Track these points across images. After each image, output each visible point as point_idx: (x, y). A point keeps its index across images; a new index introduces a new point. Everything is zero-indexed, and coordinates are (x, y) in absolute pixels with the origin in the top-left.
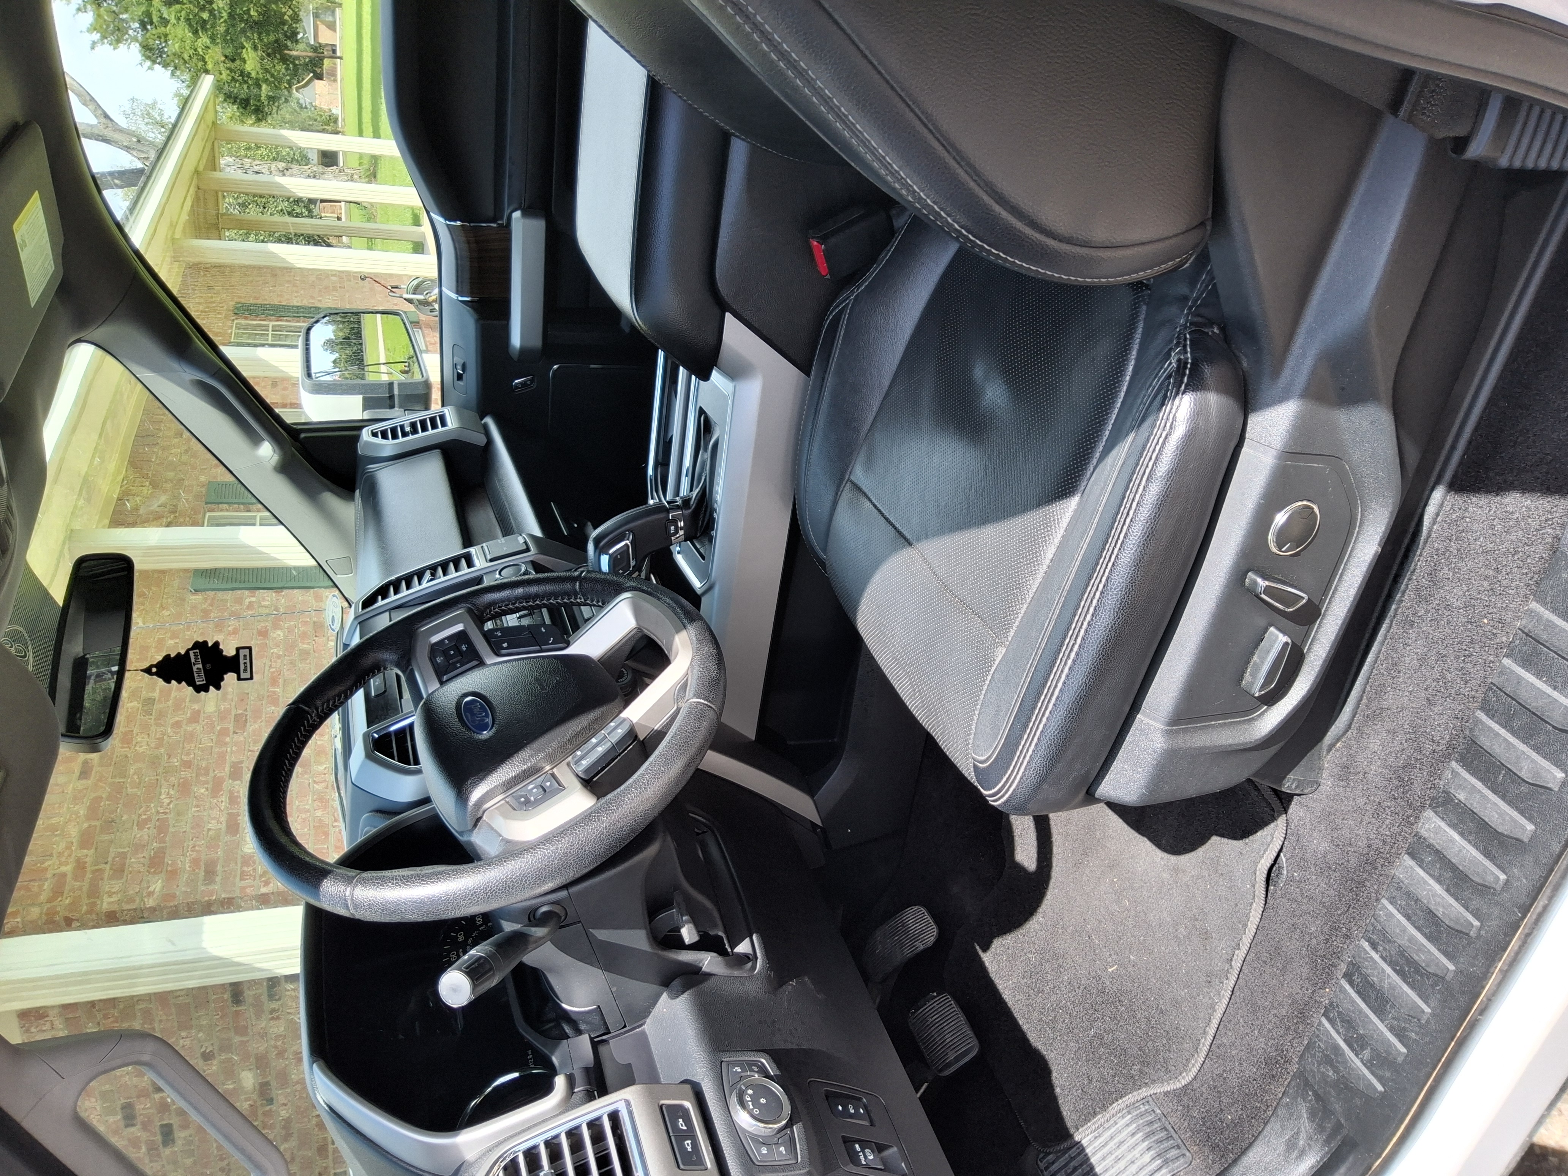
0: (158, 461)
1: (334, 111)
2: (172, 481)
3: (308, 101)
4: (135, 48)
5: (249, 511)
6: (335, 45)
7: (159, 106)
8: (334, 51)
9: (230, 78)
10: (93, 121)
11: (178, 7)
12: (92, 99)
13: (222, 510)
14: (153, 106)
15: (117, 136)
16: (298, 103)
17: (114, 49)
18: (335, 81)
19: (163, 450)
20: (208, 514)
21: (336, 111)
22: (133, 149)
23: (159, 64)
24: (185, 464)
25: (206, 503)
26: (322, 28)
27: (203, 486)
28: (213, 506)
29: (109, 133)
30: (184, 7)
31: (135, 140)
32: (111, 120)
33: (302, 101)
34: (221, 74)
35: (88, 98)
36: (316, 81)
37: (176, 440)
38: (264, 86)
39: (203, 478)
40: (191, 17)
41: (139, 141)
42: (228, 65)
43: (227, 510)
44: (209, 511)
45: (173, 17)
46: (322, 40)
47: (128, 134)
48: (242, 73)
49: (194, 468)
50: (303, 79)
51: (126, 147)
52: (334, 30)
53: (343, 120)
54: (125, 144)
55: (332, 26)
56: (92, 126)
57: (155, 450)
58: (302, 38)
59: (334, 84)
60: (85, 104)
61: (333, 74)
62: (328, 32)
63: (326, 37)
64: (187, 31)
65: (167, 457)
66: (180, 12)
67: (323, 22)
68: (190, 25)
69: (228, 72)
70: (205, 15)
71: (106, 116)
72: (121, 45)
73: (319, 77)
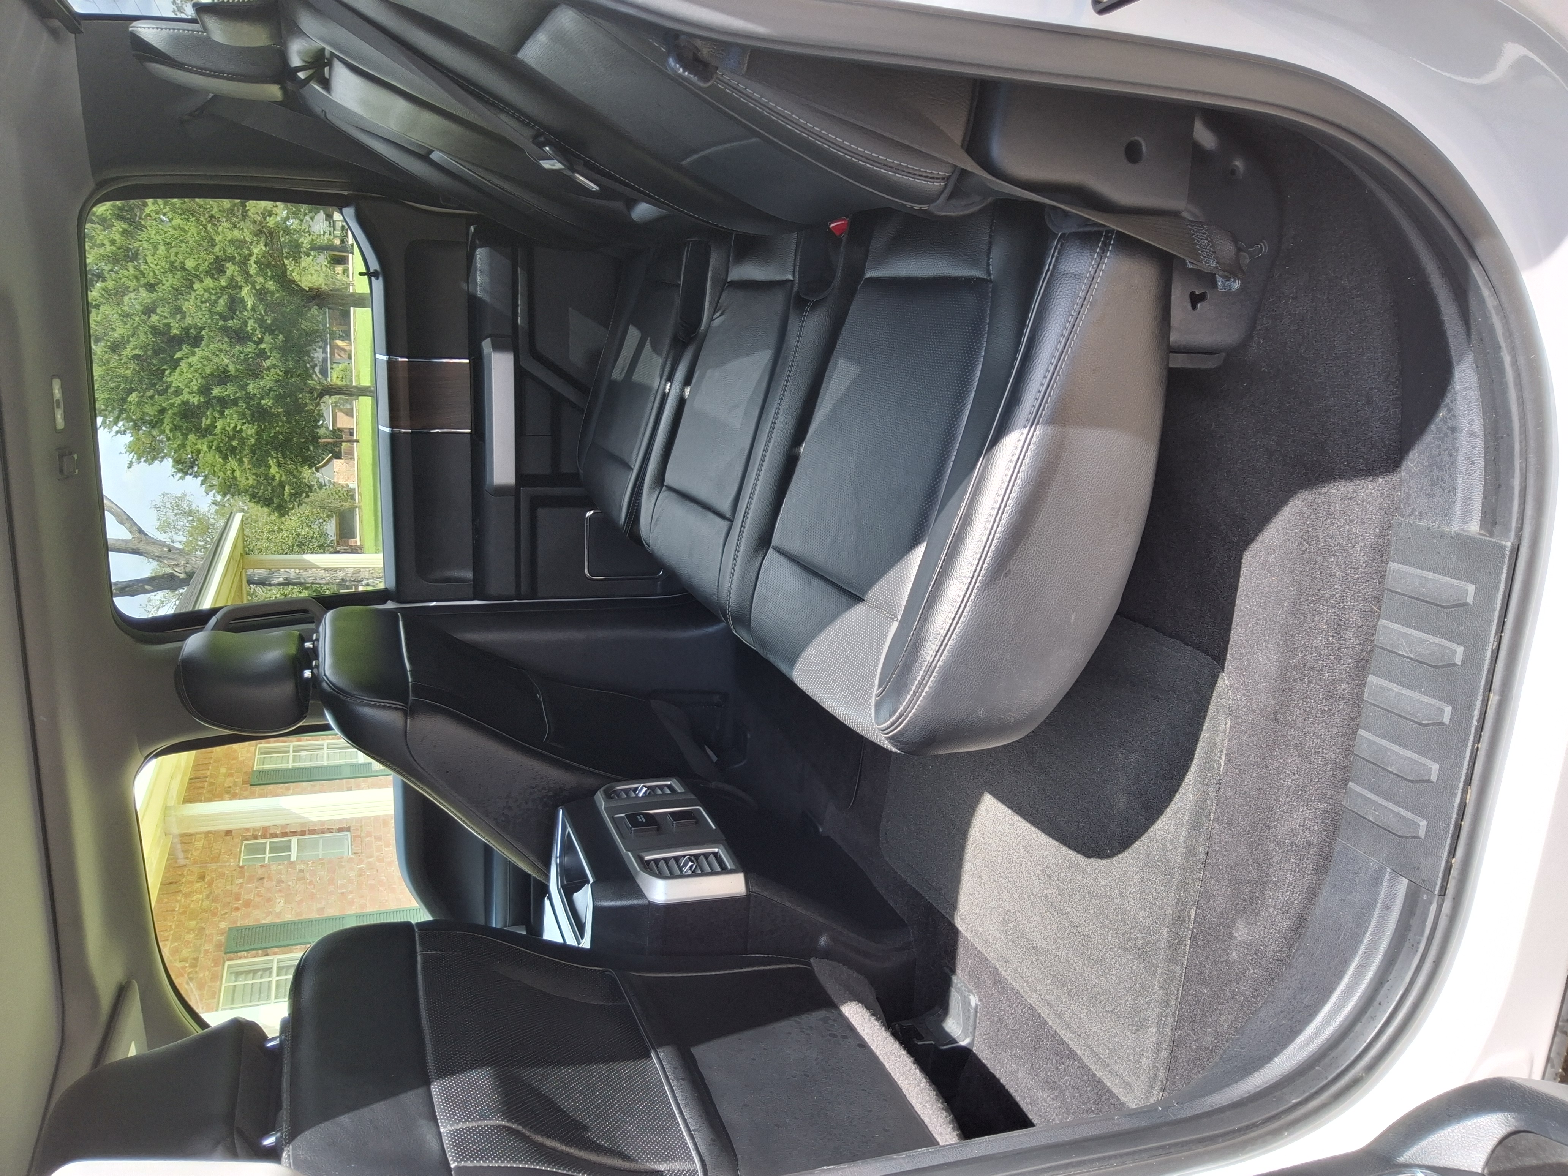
0: (181, 910)
1: (351, 486)
2: (193, 930)
3: (327, 479)
4: (169, 463)
5: (267, 955)
6: (353, 429)
7: (187, 498)
8: (352, 434)
9: (255, 482)
10: (128, 536)
11: (210, 438)
12: (129, 518)
13: (240, 958)
14: (182, 498)
15: (150, 548)
16: (318, 481)
17: (149, 465)
18: (352, 459)
19: (186, 897)
20: (227, 963)
21: (353, 485)
22: (165, 558)
23: (190, 474)
24: (205, 911)
25: (226, 953)
26: (340, 415)
27: (223, 934)
28: (232, 955)
29: (141, 546)
30: (216, 437)
31: (166, 550)
32: (146, 535)
33: (321, 480)
34: (247, 479)
35: (125, 517)
36: (335, 460)
37: (198, 885)
38: (287, 488)
39: (223, 925)
40: (221, 445)
41: (170, 551)
42: (254, 471)
43: (246, 957)
44: (228, 960)
45: (205, 446)
46: (339, 425)
47: (160, 545)
48: (267, 477)
49: (214, 914)
50: (323, 459)
51: (157, 556)
52: (352, 416)
53: (360, 494)
54: (156, 554)
55: (349, 413)
56: (126, 541)
57: (179, 898)
58: (322, 424)
59: (351, 462)
60: (121, 523)
61: (350, 454)
62: (346, 418)
63: (343, 422)
64: (217, 457)
65: (189, 905)
66: (212, 442)
67: (341, 410)
68: (221, 452)
69: (254, 477)
70: (234, 443)
71: (141, 531)
72: (156, 462)
73: (338, 456)
